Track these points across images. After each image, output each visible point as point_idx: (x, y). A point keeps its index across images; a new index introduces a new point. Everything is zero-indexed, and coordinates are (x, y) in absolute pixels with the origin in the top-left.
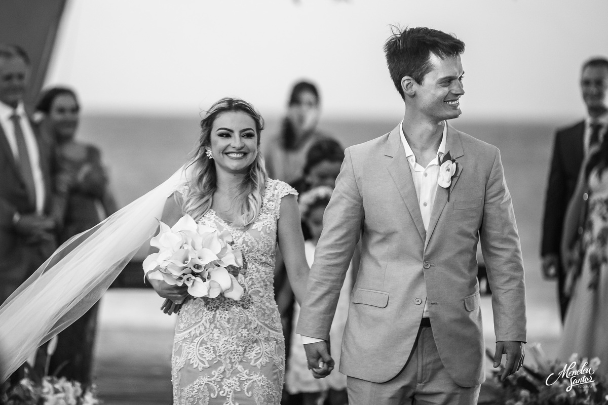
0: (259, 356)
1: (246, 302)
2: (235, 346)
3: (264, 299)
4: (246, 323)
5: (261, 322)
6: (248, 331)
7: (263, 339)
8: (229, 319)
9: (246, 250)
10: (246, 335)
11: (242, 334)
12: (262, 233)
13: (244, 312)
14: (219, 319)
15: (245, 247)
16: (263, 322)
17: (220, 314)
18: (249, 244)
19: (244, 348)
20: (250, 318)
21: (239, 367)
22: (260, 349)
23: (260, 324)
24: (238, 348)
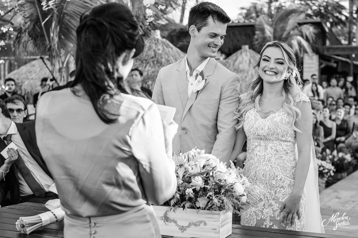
0: (285, 196)
1: (273, 164)
2: (269, 190)
3: (285, 161)
4: (274, 176)
5: (284, 175)
6: (276, 181)
7: (287, 185)
8: (263, 174)
9: (270, 134)
10: (275, 184)
11: (272, 183)
12: (279, 123)
13: (272, 170)
14: (258, 174)
15: (269, 131)
16: (285, 175)
17: (258, 171)
18: (272, 130)
19: (274, 191)
20: (276, 173)
21: (273, 202)
22: (285, 192)
23: (283, 176)
24: (271, 191)
